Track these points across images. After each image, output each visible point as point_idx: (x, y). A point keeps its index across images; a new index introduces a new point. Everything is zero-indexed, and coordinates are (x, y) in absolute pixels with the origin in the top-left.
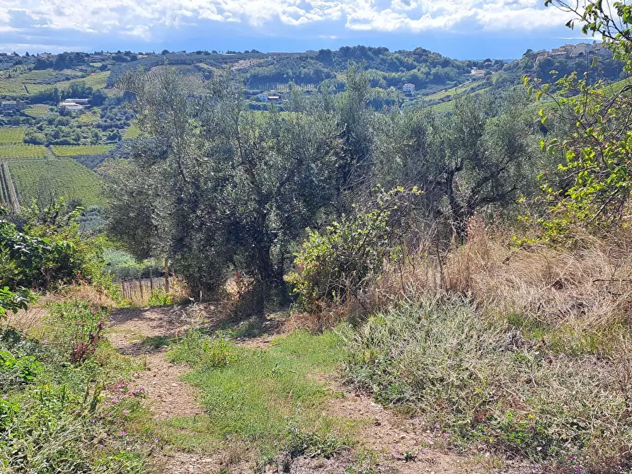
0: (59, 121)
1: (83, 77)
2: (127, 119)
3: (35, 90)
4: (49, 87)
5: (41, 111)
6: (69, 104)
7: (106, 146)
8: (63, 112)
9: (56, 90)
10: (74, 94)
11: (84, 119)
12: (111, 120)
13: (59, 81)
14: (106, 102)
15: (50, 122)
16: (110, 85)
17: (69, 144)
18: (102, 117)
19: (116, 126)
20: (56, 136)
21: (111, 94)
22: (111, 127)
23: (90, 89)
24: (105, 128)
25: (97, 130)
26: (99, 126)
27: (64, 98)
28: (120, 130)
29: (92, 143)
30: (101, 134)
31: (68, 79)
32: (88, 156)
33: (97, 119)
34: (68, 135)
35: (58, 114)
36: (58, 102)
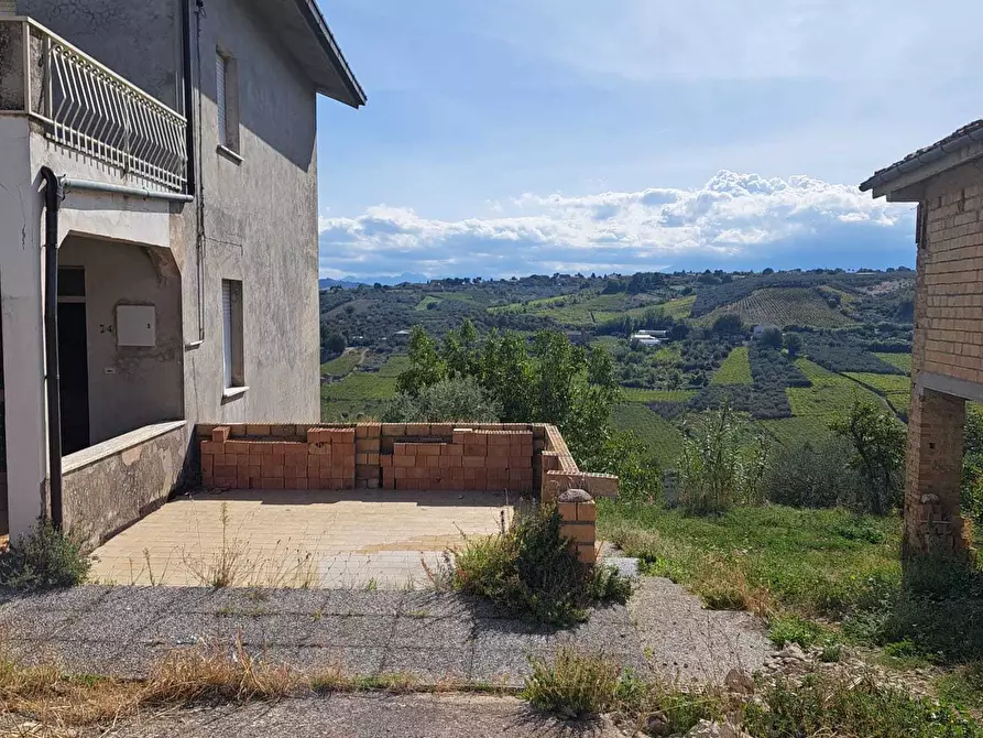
0: (630, 358)
1: (662, 303)
2: (716, 357)
3: (602, 318)
4: (619, 315)
5: (610, 345)
6: (643, 336)
7: (688, 393)
8: (636, 346)
9: (628, 320)
10: (649, 324)
11: (660, 355)
12: (696, 358)
13: (631, 308)
14: (690, 336)
15: (620, 358)
16: (695, 314)
17: (641, 387)
18: (684, 354)
19: (702, 367)
20: (626, 376)
21: (697, 324)
22: (694, 367)
23: (670, 318)
24: (687, 369)
25: (676, 371)
26: (679, 366)
27: (636, 330)
28: (707, 373)
29: (669, 387)
30: (682, 376)
31: (642, 306)
32: (664, 404)
33: (678, 358)
34: (640, 375)
35: (629, 348)
36: (629, 335)
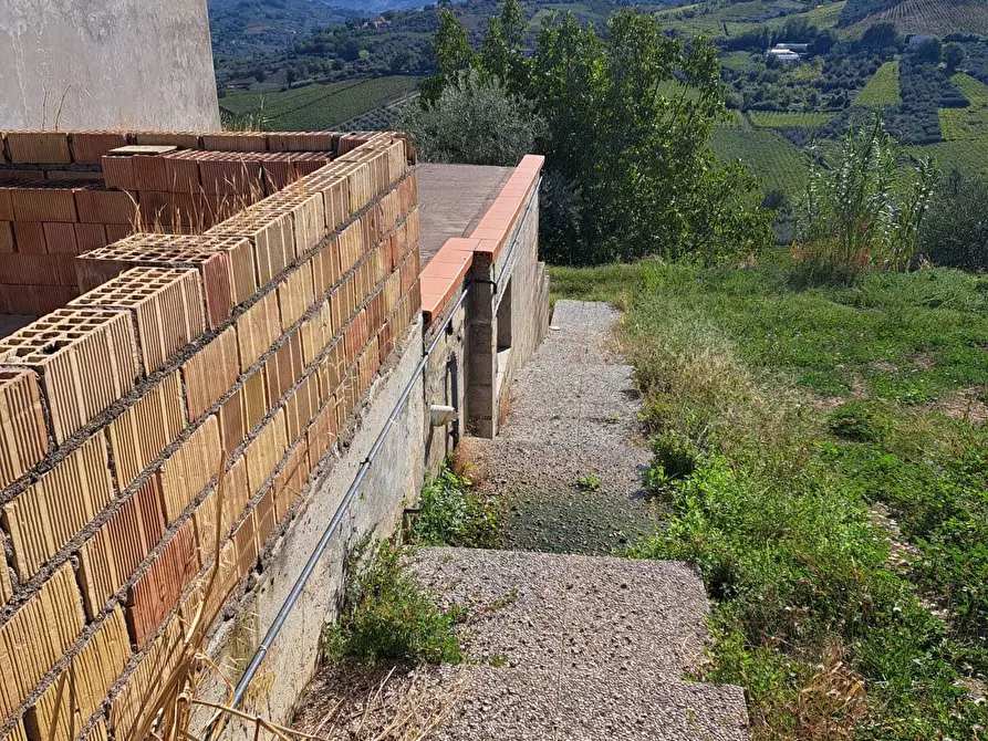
0: (766, 76)
1: (805, 11)
2: (863, 74)
3: (737, 30)
4: (756, 26)
5: (741, 61)
6: (781, 51)
7: (825, 116)
8: (773, 63)
9: (766, 30)
10: (787, 37)
11: (798, 74)
12: (839, 76)
13: (771, 17)
14: (834, 49)
15: (752, 77)
16: (844, 22)
17: (774, 110)
18: (825, 70)
19: (845, 86)
20: (758, 97)
21: (842, 36)
22: (836, 86)
23: (813, 28)
24: (826, 89)
25: (815, 91)
26: (818, 85)
27: (773, 45)
28: (850, 92)
29: (805, 110)
30: (820, 97)
31: (782, 14)
32: (797, 129)
33: (817, 75)
34: (774, 96)
35: (764, 65)
36: (765, 48)
